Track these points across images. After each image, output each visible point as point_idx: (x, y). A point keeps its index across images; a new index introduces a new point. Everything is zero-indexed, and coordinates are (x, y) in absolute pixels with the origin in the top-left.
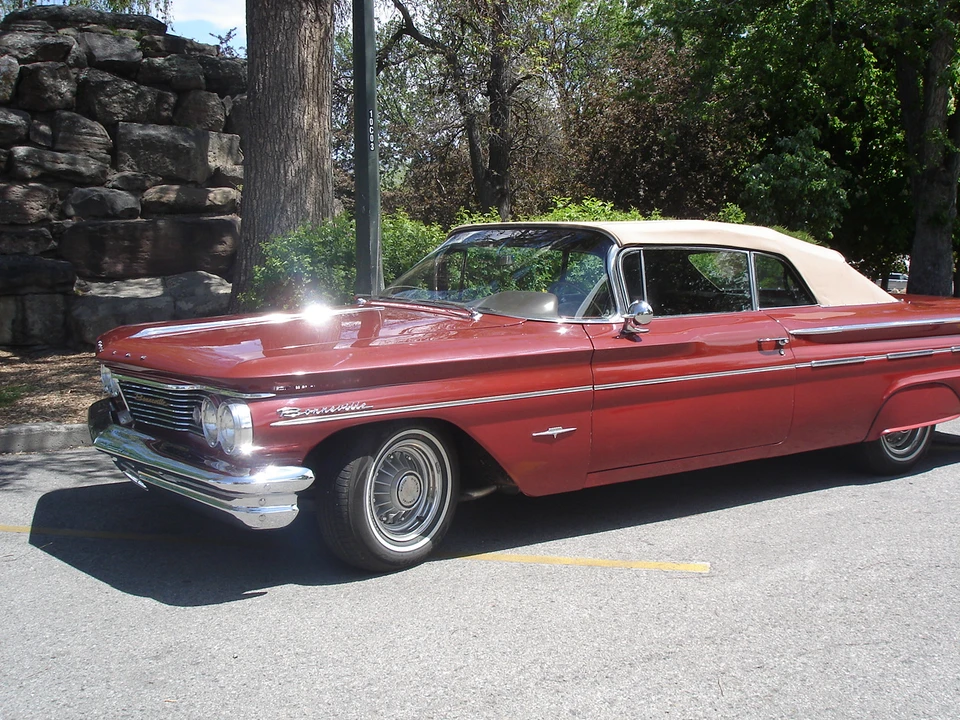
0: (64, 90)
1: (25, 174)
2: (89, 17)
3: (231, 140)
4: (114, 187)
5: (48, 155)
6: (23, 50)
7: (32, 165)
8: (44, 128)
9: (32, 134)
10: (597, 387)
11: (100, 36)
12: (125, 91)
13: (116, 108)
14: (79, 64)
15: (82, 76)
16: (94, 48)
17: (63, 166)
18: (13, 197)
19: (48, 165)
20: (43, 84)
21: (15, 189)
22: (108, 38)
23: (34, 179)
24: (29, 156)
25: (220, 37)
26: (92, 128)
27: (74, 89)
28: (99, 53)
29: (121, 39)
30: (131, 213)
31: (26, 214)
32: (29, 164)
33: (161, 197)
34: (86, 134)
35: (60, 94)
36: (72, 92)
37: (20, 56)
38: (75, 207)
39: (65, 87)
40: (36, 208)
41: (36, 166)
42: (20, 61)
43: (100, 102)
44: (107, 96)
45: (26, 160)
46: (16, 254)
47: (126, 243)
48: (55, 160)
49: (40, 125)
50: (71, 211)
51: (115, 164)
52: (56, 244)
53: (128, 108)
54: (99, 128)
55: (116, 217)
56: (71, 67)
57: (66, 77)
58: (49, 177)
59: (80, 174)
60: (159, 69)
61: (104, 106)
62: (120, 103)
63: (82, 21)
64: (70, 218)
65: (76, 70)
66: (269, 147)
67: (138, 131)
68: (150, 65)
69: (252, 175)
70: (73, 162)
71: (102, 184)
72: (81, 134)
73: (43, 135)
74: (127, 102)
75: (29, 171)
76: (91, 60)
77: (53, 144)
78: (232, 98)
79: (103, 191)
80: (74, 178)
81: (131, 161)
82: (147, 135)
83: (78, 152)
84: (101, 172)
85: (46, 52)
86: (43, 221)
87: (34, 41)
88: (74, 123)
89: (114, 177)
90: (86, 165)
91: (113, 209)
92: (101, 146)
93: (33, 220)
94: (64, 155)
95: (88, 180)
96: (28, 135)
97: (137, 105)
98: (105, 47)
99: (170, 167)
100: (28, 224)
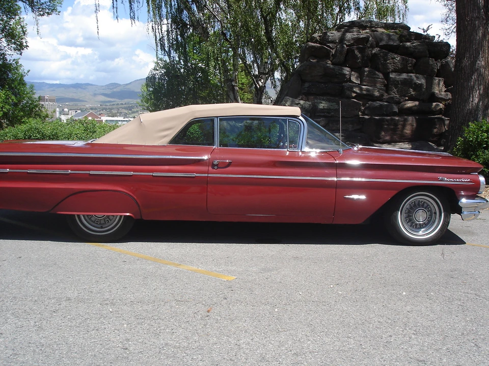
0: (366, 58)
1: (349, 95)
2: (377, 25)
3: (439, 80)
4: (387, 102)
6: (348, 41)
11: (382, 33)
12: (393, 58)
13: (389, 66)
14: (372, 46)
15: (373, 52)
16: (379, 39)
17: (365, 92)
19: (359, 92)
20: (356, 56)
23: (353, 98)
24: (351, 87)
25: (423, 29)
26: (378, 75)
30: (394, 113)
32: (351, 91)
34: (375, 78)
36: (369, 59)
37: (347, 43)
38: (370, 110)
41: (354, 92)
42: (347, 46)
43: (381, 63)
44: (385, 61)
45: (350, 89)
47: (392, 127)
48: (362, 89)
50: (368, 112)
51: (387, 91)
53: (394, 66)
54: (381, 75)
55: (387, 115)
58: (359, 97)
59: (372, 96)
60: (407, 48)
61: (383, 65)
62: (391, 64)
63: (373, 27)
64: (367, 115)
65: (370, 49)
66: (465, 84)
67: (398, 76)
68: (404, 46)
69: (457, 97)
70: (369, 91)
71: (381, 100)
72: (373, 78)
74: (393, 63)
75: (351, 94)
76: (377, 45)
77: (361, 82)
78: (441, 60)
80: (369, 98)
81: (395, 90)
82: (402, 78)
83: (371, 86)
84: (381, 95)
85: (358, 41)
86: (356, 116)
87: (353, 36)
88: (370, 73)
89: (387, 97)
90: (375, 91)
91: (386, 111)
92: (381, 83)
94: (365, 87)
95: (376, 98)
96: (350, 78)
97: (398, 64)
99: (412, 93)
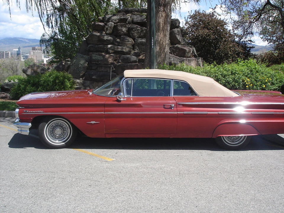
0: (124, 30)
1: (110, 52)
2: (135, 10)
4: (132, 55)
5: (116, 47)
6: (115, 20)
7: (112, 50)
8: (118, 40)
9: (114, 42)
10: (105, 113)
11: (136, 16)
12: (138, 30)
13: (136, 34)
14: (129, 23)
16: (134, 19)
17: (119, 50)
18: (106, 58)
19: (116, 50)
20: (118, 29)
21: (106, 56)
22: (138, 16)
23: (112, 53)
24: (111, 47)
26: (128, 40)
27: (127, 30)
28: (135, 20)
29: (141, 16)
30: (135, 62)
31: (108, 62)
32: (111, 49)
33: (142, 58)
34: (127, 41)
35: (123, 31)
36: (126, 31)
37: (115, 22)
38: (121, 60)
39: (124, 29)
40: (110, 60)
41: (113, 50)
42: (114, 23)
43: (131, 33)
44: (133, 31)
45: (110, 48)
46: (105, 71)
48: (118, 48)
49: (117, 39)
50: (120, 61)
51: (134, 49)
52: (115, 69)
54: (131, 40)
55: (131, 63)
56: (127, 24)
57: (125, 27)
58: (116, 52)
59: (123, 52)
61: (132, 34)
62: (137, 33)
63: (133, 12)
64: (120, 63)
65: (128, 25)
67: (140, 40)
70: (122, 49)
71: (129, 54)
72: (126, 41)
73: (118, 42)
74: (138, 33)
75: (111, 51)
76: (133, 22)
77: (119, 44)
79: (129, 56)
80: (122, 53)
81: (138, 48)
82: (141, 41)
83: (124, 46)
84: (129, 51)
85: (121, 20)
86: (112, 63)
87: (119, 18)
88: (124, 39)
89: (133, 52)
90: (126, 49)
91: (130, 61)
92: (130, 44)
93: (110, 63)
94: (120, 47)
95: (126, 53)
96: (113, 42)
97: (141, 33)
98: (137, 18)
100: (108, 64)
